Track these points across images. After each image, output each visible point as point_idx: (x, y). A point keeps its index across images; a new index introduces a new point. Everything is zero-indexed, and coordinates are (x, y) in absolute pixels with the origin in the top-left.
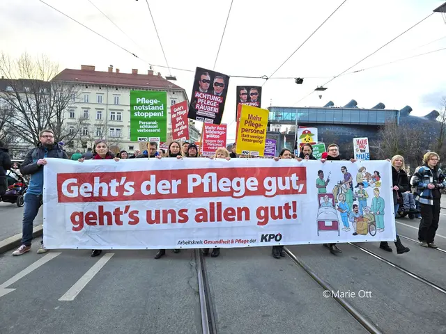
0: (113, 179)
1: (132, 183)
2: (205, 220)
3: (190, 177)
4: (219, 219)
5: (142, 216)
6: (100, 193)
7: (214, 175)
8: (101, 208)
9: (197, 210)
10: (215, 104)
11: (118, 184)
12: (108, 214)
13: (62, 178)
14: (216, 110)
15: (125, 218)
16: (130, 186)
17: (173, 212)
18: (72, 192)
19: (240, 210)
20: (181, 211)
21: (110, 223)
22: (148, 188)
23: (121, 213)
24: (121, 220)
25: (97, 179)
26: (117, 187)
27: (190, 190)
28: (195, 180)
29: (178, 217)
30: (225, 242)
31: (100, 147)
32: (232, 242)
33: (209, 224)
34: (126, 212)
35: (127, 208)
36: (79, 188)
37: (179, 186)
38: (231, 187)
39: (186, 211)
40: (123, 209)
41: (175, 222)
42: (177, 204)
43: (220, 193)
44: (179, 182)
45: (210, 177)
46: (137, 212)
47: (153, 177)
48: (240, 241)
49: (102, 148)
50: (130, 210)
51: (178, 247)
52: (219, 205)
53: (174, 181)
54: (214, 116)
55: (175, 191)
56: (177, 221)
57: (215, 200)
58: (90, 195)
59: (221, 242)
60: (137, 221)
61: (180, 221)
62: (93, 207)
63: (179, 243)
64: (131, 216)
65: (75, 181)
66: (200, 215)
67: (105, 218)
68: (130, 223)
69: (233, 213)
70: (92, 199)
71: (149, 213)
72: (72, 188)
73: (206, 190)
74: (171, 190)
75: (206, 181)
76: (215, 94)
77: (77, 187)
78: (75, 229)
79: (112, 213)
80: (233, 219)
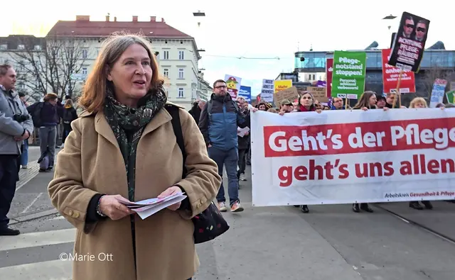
0: (319, 132)
1: (339, 136)
2: (410, 172)
3: (393, 129)
4: (424, 172)
5: (351, 170)
6: (310, 146)
7: (416, 127)
8: (312, 162)
9: (402, 163)
10: (415, 50)
11: (324, 138)
12: (319, 168)
13: (268, 131)
14: (416, 56)
15: (335, 172)
16: (338, 139)
17: (378, 165)
18: (280, 145)
19: (444, 162)
20: (387, 164)
21: (321, 177)
22: (355, 141)
23: (332, 167)
24: (332, 174)
25: (304, 133)
26: (324, 141)
27: (394, 143)
28: (397, 132)
29: (384, 170)
30: (431, 195)
31: (305, 98)
32: (438, 194)
33: (413, 176)
34: (336, 166)
35: (337, 161)
36: (288, 141)
37: (383, 139)
38: (433, 139)
39: (391, 163)
40: (333, 163)
41: (381, 175)
42: (382, 157)
43: (422, 146)
44: (383, 134)
45: (412, 129)
46: (346, 166)
47: (358, 130)
48: (446, 193)
49: (307, 99)
50: (340, 164)
51: (385, 200)
52: (423, 157)
53: (378, 134)
54: (412, 62)
55: (380, 144)
56: (383, 174)
57: (418, 152)
58: (300, 149)
59: (427, 194)
60: (347, 174)
61: (386, 174)
62: (304, 161)
63: (387, 196)
64: (341, 169)
65: (283, 134)
66: (405, 167)
67: (316, 172)
68: (341, 177)
69: (437, 165)
70: (303, 153)
71: (357, 166)
72: (280, 141)
73: (409, 142)
74: (376, 143)
75: (408, 132)
76: (416, 39)
77: (285, 141)
78: (282, 185)
79: (323, 167)
80: (437, 172)
